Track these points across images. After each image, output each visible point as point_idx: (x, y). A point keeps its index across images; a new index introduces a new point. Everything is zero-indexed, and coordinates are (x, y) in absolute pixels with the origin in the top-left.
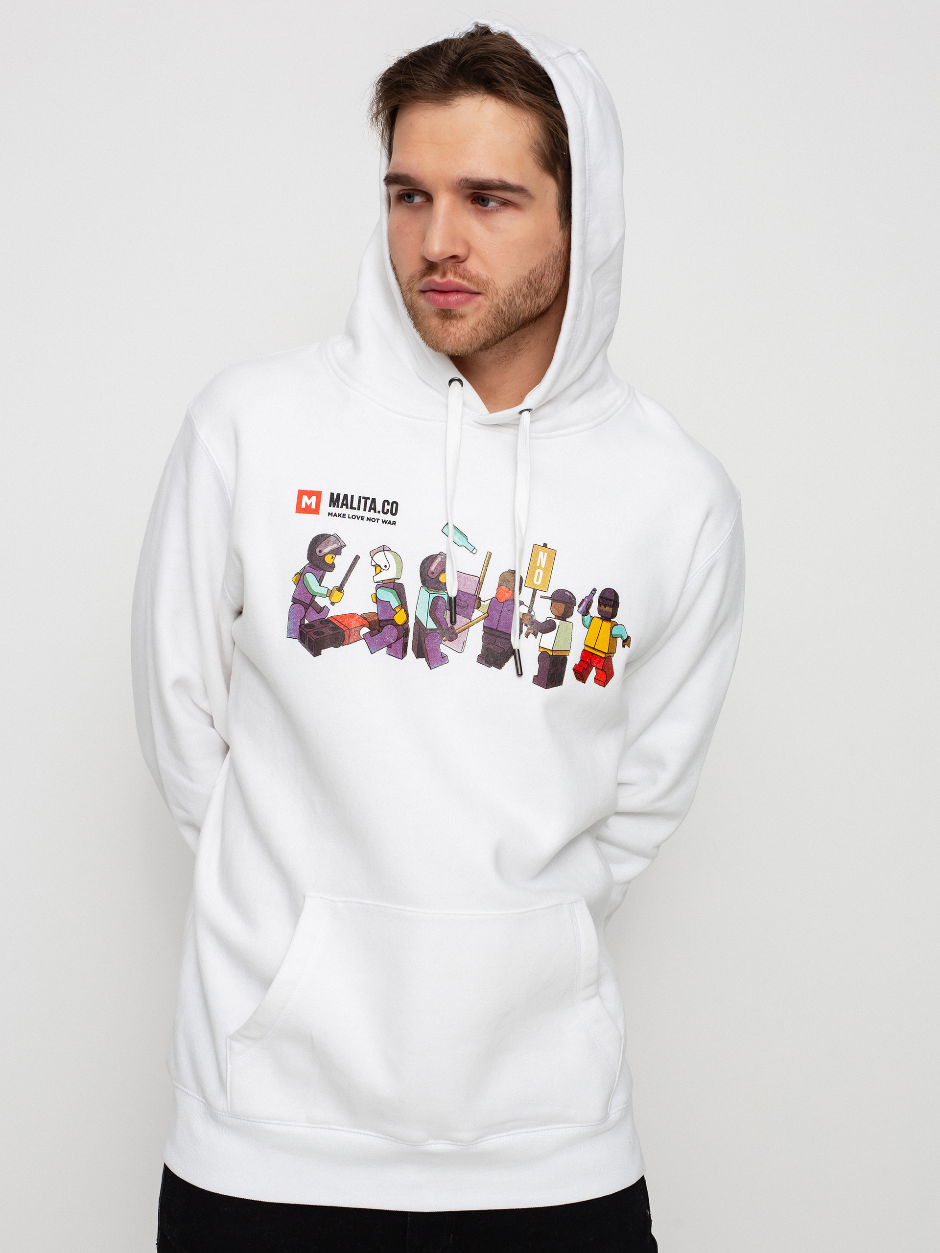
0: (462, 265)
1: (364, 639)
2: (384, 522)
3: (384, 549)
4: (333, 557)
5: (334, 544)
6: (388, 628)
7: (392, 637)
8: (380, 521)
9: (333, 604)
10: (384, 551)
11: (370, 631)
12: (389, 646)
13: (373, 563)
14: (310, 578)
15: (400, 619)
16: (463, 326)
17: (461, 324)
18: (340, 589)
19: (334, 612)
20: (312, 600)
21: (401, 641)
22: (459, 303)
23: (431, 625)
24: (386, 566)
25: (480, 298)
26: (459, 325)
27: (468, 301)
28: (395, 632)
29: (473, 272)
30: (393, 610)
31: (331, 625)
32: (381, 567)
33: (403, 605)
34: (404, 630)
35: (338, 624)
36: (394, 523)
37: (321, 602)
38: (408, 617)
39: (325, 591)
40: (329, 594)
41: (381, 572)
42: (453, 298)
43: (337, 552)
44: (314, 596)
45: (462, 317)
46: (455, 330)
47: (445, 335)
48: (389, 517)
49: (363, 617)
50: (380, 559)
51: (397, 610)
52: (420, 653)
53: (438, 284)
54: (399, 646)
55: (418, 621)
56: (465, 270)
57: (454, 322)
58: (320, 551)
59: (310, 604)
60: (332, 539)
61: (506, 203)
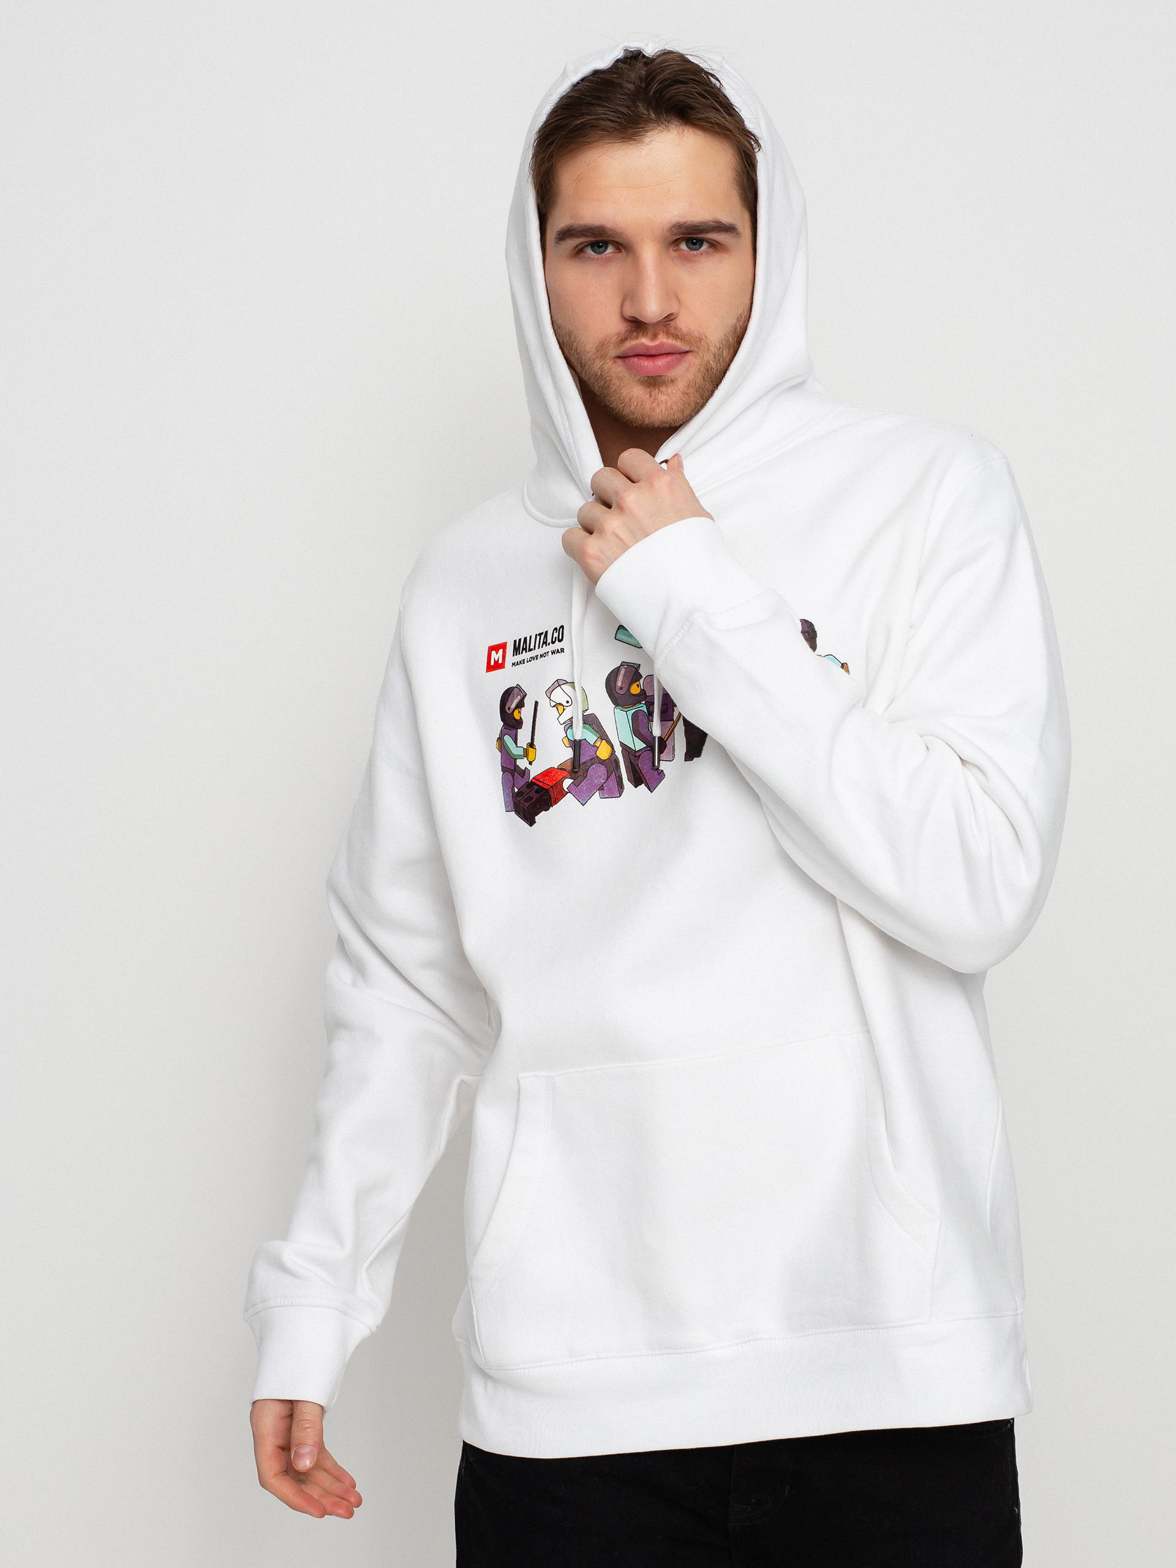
0: (672, 323)
1: (570, 792)
2: (553, 653)
3: (559, 683)
4: (519, 712)
5: (517, 696)
6: (593, 768)
7: (600, 777)
8: (550, 653)
9: (530, 763)
10: (560, 686)
11: (572, 781)
12: (601, 789)
13: (554, 704)
14: (508, 739)
15: (603, 753)
16: (674, 391)
17: (671, 390)
18: (531, 745)
19: (535, 771)
20: (516, 766)
21: (613, 776)
22: (670, 367)
23: (639, 745)
24: (568, 702)
25: (690, 357)
26: (670, 390)
27: (679, 362)
28: (602, 770)
29: (685, 330)
30: (593, 746)
31: (536, 788)
32: (562, 705)
33: (603, 736)
34: (613, 761)
35: (541, 784)
36: (562, 650)
37: (522, 764)
38: (612, 747)
39: (521, 752)
40: (526, 754)
41: (564, 710)
42: (661, 362)
43: (521, 705)
44: (515, 760)
45: (672, 381)
46: (666, 397)
47: (654, 405)
48: (558, 646)
49: (560, 769)
50: (559, 696)
51: (597, 745)
52: (637, 780)
53: (648, 348)
54: (612, 782)
55: (625, 748)
56: (676, 328)
57: (663, 389)
58: (509, 709)
59: (515, 770)
60: (516, 691)
61: (715, 246)
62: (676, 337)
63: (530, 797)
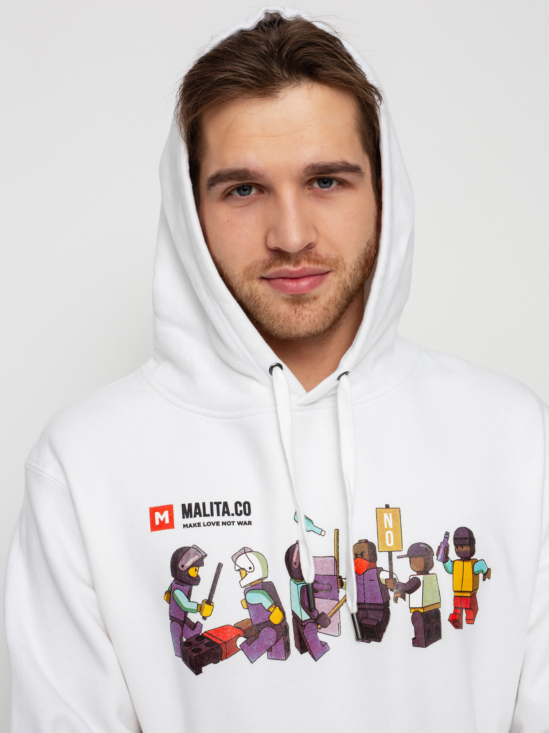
0: (313, 250)
1: (242, 649)
2: (240, 523)
3: (245, 551)
4: (196, 570)
5: (195, 555)
6: (265, 631)
7: (270, 639)
8: (236, 523)
9: (204, 618)
10: (245, 553)
11: (246, 639)
12: (270, 650)
13: (237, 568)
14: (179, 594)
15: (276, 618)
16: (316, 307)
17: (314, 306)
18: (209, 602)
19: (207, 626)
20: (186, 617)
21: (281, 641)
22: (312, 286)
23: (306, 616)
24: (250, 568)
25: (330, 276)
26: (312, 306)
27: (320, 282)
28: (272, 634)
29: (324, 256)
30: (267, 611)
31: (207, 641)
32: (246, 570)
33: (277, 603)
34: (283, 628)
35: (214, 639)
36: (250, 523)
37: (194, 617)
38: (284, 614)
39: (194, 607)
40: (200, 609)
41: (246, 575)
42: (304, 283)
43: (199, 563)
44: (186, 613)
45: (315, 298)
46: (310, 312)
47: (300, 319)
48: (243, 518)
49: (237, 627)
50: (243, 562)
51: (271, 610)
52: (303, 647)
53: (291, 272)
54: (281, 646)
55: (295, 617)
56: (316, 255)
57: (307, 305)
58: (183, 566)
59: (184, 622)
60: (192, 551)
61: (343, 184)
62: (317, 262)
63: (198, 649)
